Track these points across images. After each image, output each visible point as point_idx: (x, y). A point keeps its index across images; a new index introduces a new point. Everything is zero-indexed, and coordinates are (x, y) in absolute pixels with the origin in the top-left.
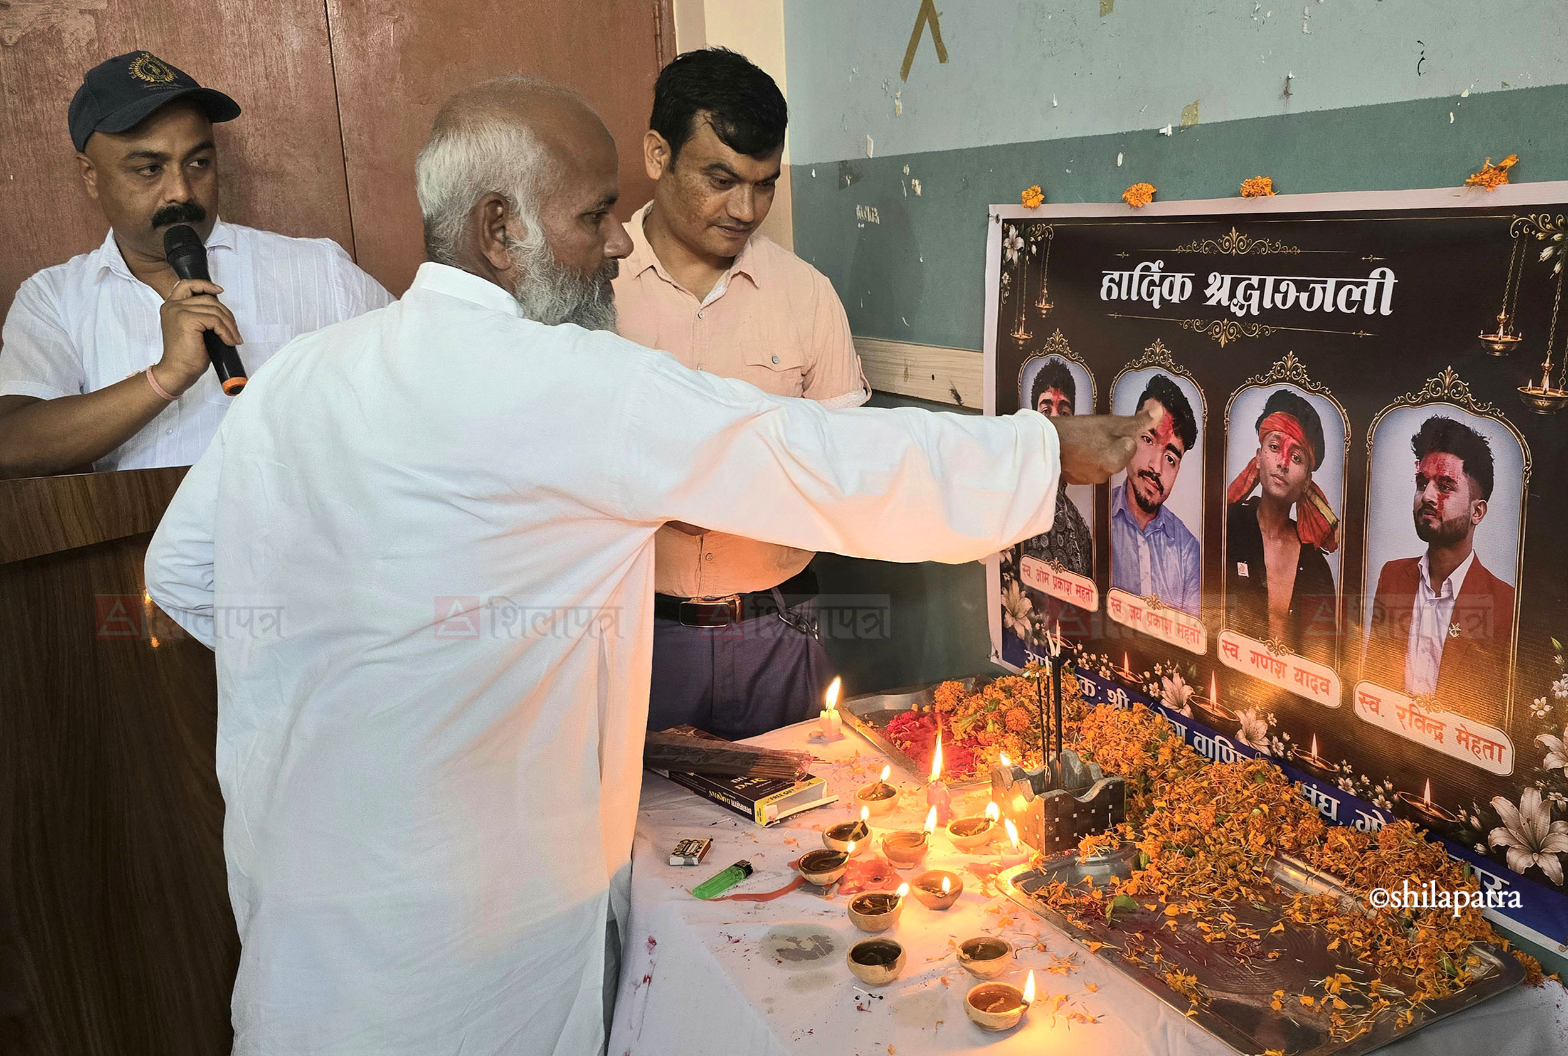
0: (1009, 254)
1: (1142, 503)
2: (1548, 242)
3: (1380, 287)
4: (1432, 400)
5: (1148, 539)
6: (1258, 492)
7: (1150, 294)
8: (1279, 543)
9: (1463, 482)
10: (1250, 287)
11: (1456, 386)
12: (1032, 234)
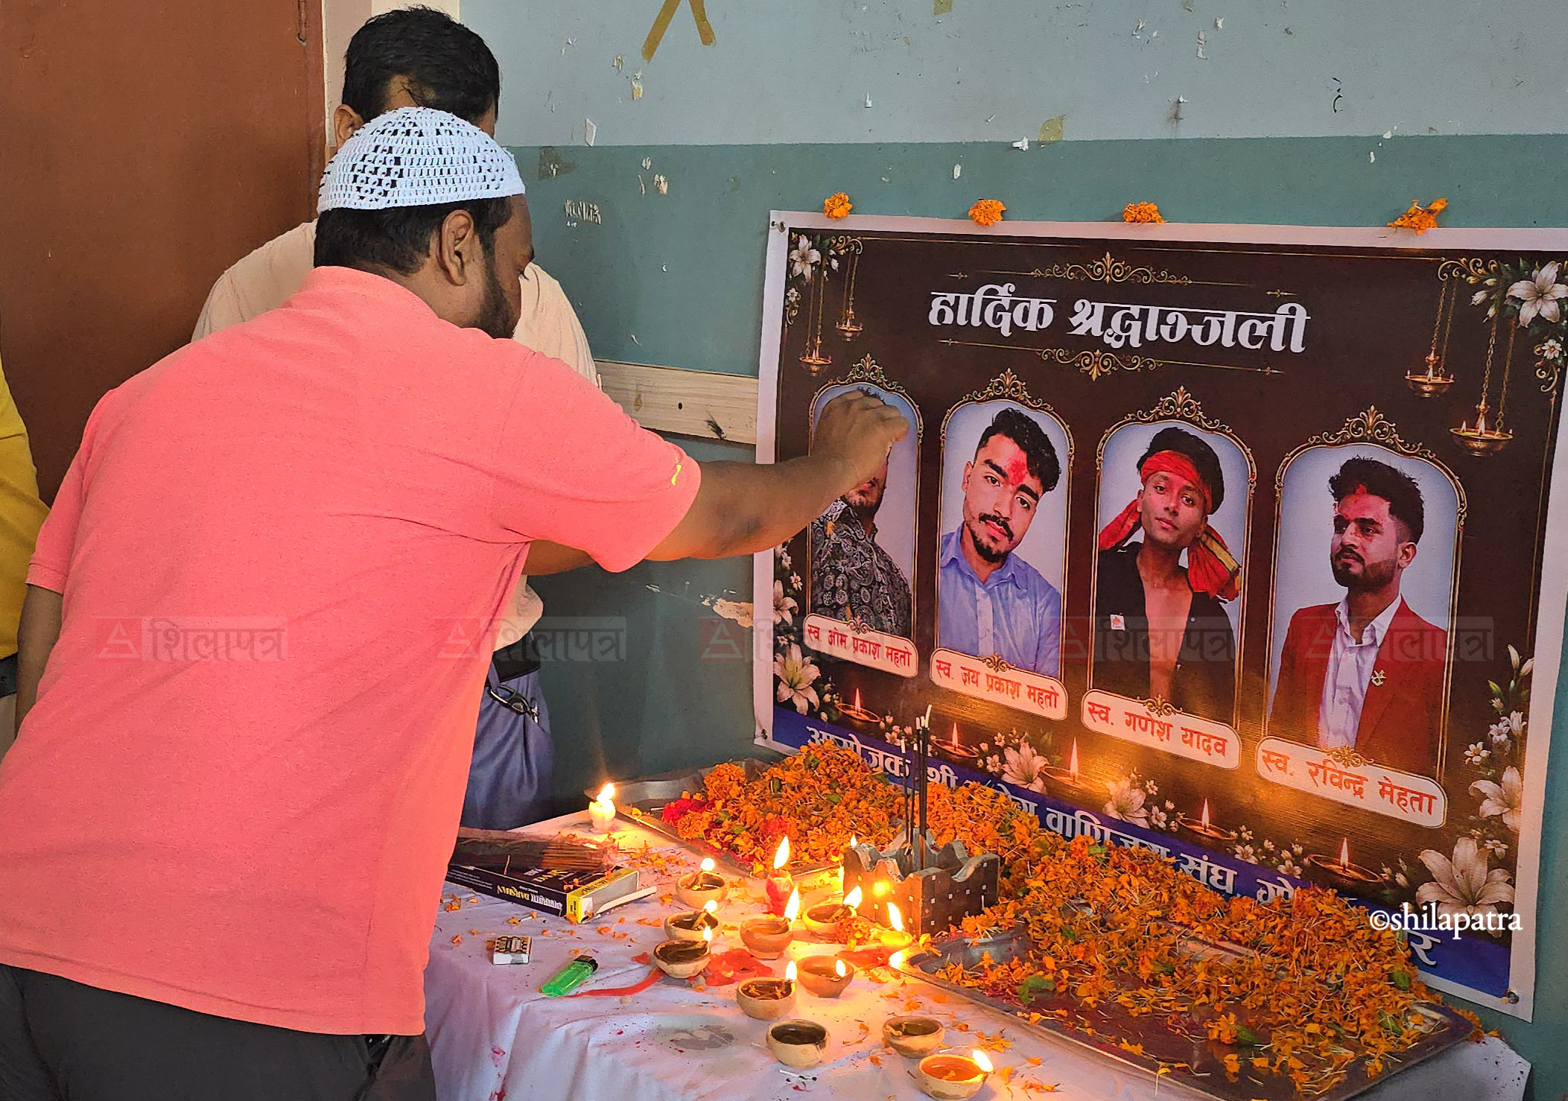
0: (798, 269)
1: (984, 552)
2: (1479, 286)
3: (1289, 324)
4: (1353, 440)
5: (990, 592)
6: (1139, 537)
7: (998, 320)
8: (1166, 592)
9: (1389, 525)
10: (1128, 316)
11: (1381, 426)
12: (831, 246)
